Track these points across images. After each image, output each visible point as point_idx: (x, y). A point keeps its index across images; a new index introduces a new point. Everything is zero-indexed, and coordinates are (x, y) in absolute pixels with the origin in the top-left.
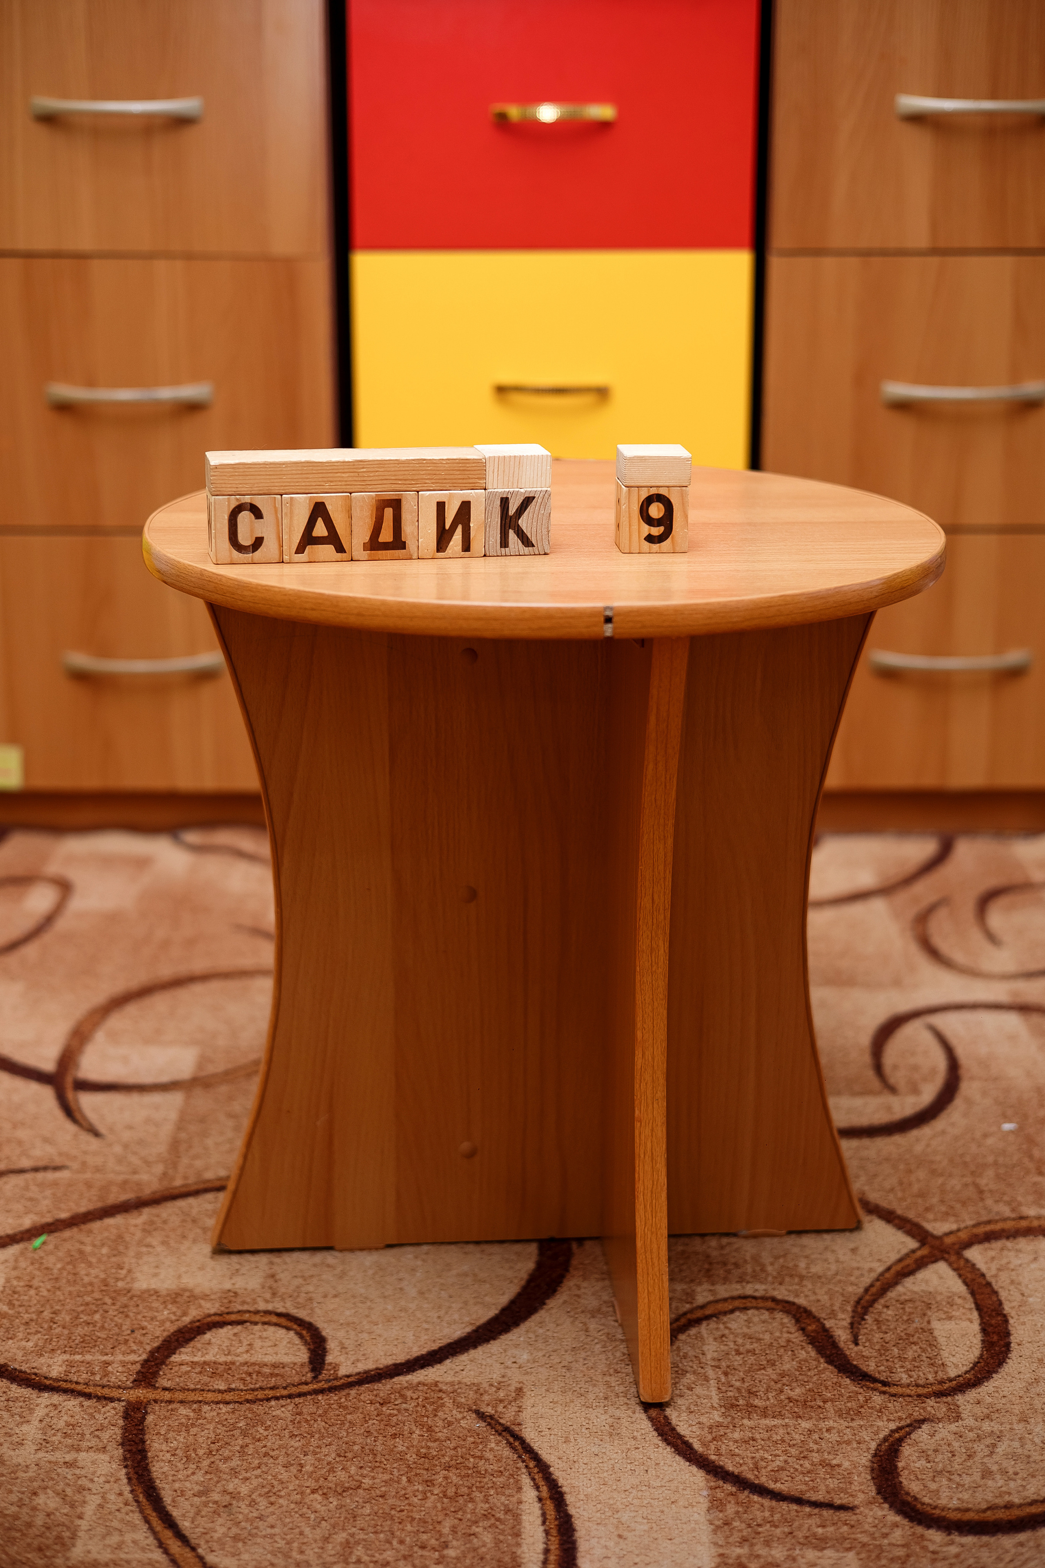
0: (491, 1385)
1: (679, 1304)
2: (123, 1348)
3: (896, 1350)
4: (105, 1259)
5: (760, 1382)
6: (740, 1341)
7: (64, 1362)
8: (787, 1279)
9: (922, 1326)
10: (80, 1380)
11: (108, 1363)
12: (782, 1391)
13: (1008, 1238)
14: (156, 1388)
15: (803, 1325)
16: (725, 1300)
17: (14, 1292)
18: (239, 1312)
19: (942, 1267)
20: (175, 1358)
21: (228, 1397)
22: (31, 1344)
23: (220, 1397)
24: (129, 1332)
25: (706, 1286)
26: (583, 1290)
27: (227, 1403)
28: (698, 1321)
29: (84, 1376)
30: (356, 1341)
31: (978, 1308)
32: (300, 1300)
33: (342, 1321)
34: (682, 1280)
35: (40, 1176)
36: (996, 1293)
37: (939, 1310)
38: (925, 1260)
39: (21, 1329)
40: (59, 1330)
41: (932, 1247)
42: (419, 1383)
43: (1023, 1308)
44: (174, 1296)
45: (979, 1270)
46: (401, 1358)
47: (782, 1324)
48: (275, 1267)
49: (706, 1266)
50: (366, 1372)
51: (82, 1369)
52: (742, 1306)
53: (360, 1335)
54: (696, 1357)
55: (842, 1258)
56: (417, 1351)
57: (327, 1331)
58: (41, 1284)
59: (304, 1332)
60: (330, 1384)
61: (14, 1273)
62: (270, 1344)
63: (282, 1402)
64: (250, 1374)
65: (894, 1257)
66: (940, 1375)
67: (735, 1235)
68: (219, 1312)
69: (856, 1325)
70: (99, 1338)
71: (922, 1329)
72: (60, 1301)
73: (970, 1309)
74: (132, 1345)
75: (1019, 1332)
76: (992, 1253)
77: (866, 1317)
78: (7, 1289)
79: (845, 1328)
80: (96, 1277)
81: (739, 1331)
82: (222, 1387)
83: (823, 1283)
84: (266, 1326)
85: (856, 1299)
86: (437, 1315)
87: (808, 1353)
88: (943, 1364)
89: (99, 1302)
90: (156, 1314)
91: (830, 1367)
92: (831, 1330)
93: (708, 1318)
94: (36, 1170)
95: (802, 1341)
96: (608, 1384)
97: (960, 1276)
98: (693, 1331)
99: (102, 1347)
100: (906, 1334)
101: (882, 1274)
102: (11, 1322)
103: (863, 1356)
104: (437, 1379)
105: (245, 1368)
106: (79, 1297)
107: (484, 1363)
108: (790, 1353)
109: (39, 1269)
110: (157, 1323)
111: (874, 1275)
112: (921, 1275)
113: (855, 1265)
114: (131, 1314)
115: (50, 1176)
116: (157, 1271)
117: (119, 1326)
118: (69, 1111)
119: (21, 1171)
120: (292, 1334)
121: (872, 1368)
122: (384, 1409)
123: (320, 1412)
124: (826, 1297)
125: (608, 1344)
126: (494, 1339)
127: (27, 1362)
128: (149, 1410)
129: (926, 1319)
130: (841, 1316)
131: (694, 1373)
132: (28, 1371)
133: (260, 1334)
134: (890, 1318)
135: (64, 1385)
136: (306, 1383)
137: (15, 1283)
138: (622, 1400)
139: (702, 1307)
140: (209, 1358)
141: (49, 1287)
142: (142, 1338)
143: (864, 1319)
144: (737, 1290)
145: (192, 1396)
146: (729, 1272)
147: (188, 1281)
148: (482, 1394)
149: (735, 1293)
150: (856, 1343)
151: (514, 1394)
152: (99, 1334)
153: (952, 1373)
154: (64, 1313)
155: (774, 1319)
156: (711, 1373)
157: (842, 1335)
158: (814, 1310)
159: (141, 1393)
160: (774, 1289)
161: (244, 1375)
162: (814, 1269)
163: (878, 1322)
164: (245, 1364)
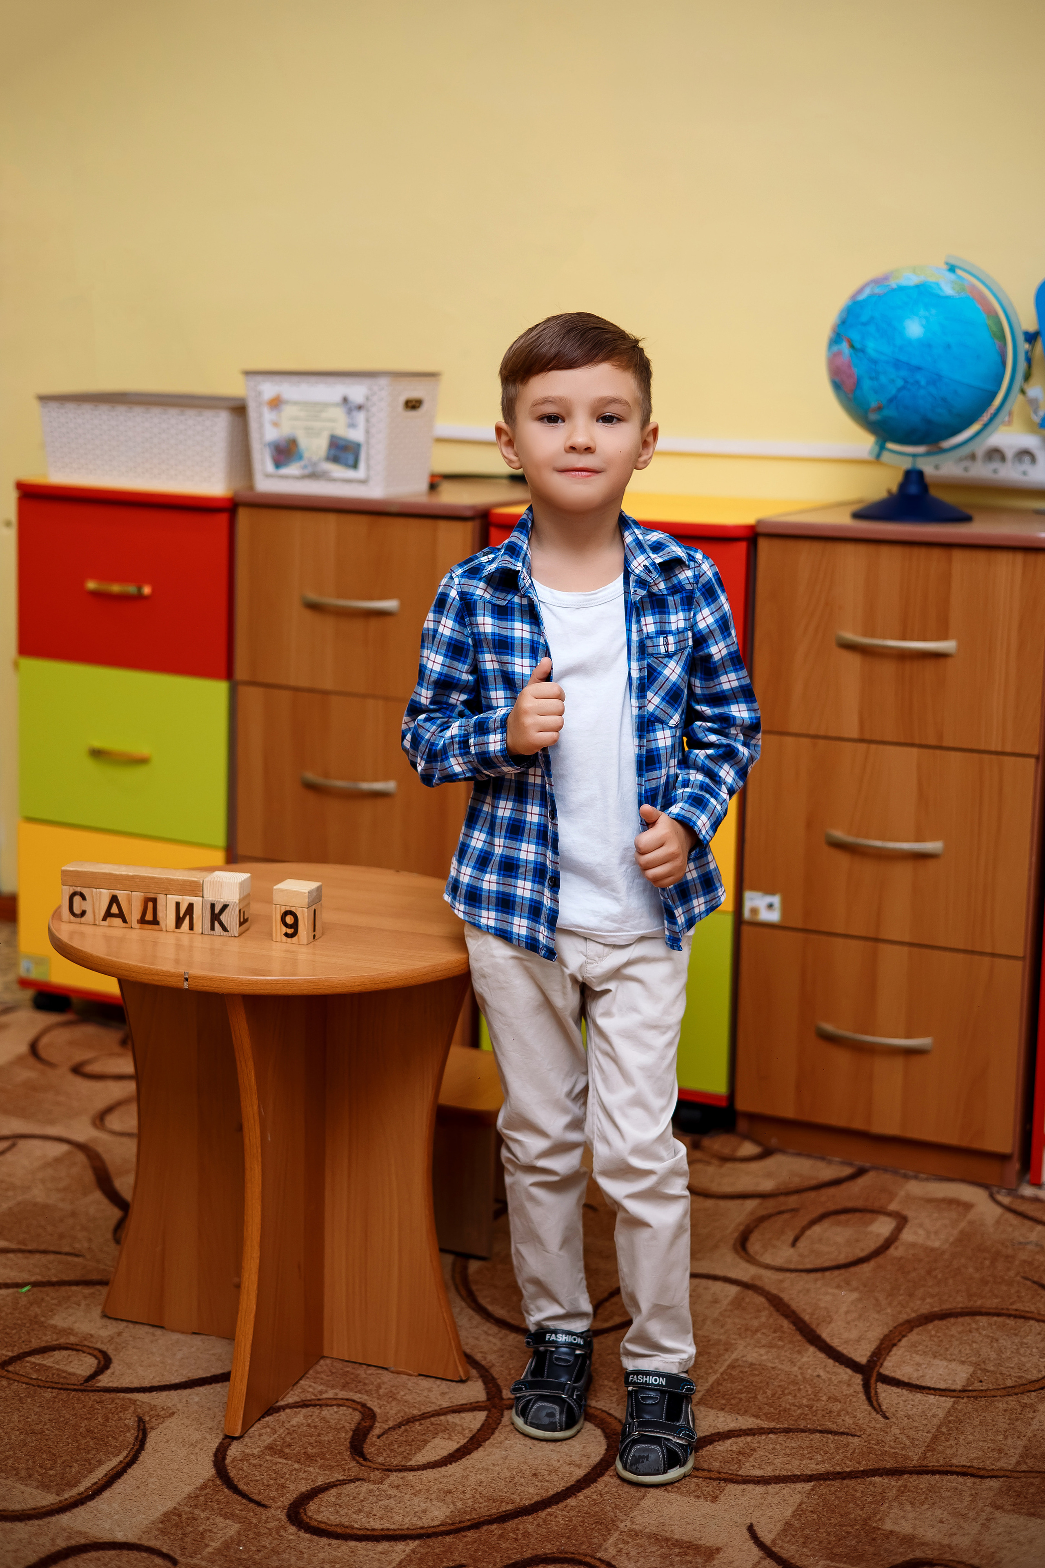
0: (162, 1408)
1: (309, 1396)
2: (10, 1348)
3: (395, 1446)
4: (50, 1304)
5: (301, 1441)
6: (318, 1420)
8: (384, 1398)
12: (305, 1449)
15: (362, 1422)
16: (339, 1399)
18: (85, 1346)
19: (482, 1414)
20: (29, 1359)
21: (32, 1382)
23: (28, 1381)
24: (22, 1341)
25: (337, 1390)
27: (27, 1384)
28: (307, 1406)
30: (123, 1373)
31: (472, 1439)
32: (119, 1347)
33: (126, 1360)
34: (326, 1385)
35: (66, 1257)
36: (493, 1433)
37: (449, 1434)
38: (477, 1408)
41: (491, 1403)
42: (129, 1399)
43: (496, 1444)
44: (63, 1331)
45: (501, 1420)
46: (135, 1386)
47: (352, 1418)
48: (126, 1328)
49: (349, 1381)
50: (110, 1387)
52: (342, 1404)
53: (126, 1369)
54: (283, 1422)
55: (431, 1395)
56: (148, 1384)
57: (115, 1363)
59: (102, 1362)
60: (88, 1388)
62: (80, 1363)
63: (55, 1390)
64: (54, 1375)
65: (462, 1402)
66: (402, 1462)
67: (386, 1369)
68: (74, 1343)
69: (392, 1429)
71: (424, 1440)
73: (468, 1438)
74: (17, 1348)
75: (478, 1455)
77: (403, 1427)
79: (383, 1429)
80: (35, 1313)
81: (324, 1415)
82: (35, 1376)
83: (402, 1405)
84: (88, 1355)
85: (410, 1417)
87: (346, 1434)
88: (412, 1457)
89: (23, 1325)
90: (43, 1336)
91: (348, 1445)
92: (374, 1427)
93: (315, 1406)
94: (67, 1254)
95: (351, 1429)
96: (220, 1422)
97: (486, 1420)
98: (299, 1409)
100: (413, 1440)
101: (442, 1409)
103: (373, 1444)
105: (55, 1371)
106: (17, 1320)
108: (335, 1433)
109: (13, 1302)
110: (39, 1340)
111: (437, 1408)
112: (463, 1415)
113: (434, 1400)
114: (32, 1334)
115: (71, 1259)
116: (68, 1317)
117: (20, 1338)
118: (117, 1228)
119: (60, 1253)
120: (96, 1362)
121: (370, 1451)
122: (96, 1405)
123: (66, 1399)
124: (394, 1412)
126: (191, 1388)
129: (435, 1436)
130: (390, 1423)
131: (273, 1428)
133: (81, 1358)
134: (417, 1431)
136: (76, 1385)
138: (217, 1431)
139: (319, 1400)
140: (45, 1362)
142: (23, 1346)
143: (400, 1427)
144: (350, 1395)
145: (16, 1377)
146: (357, 1387)
147: (76, 1326)
148: (151, 1411)
149: (347, 1397)
150: (378, 1437)
151: (168, 1415)
153: (410, 1463)
155: (351, 1414)
156: (281, 1431)
157: (376, 1432)
158: (379, 1416)
160: (370, 1400)
161: (50, 1374)
162: (408, 1397)
163: (406, 1430)
164: (58, 1369)
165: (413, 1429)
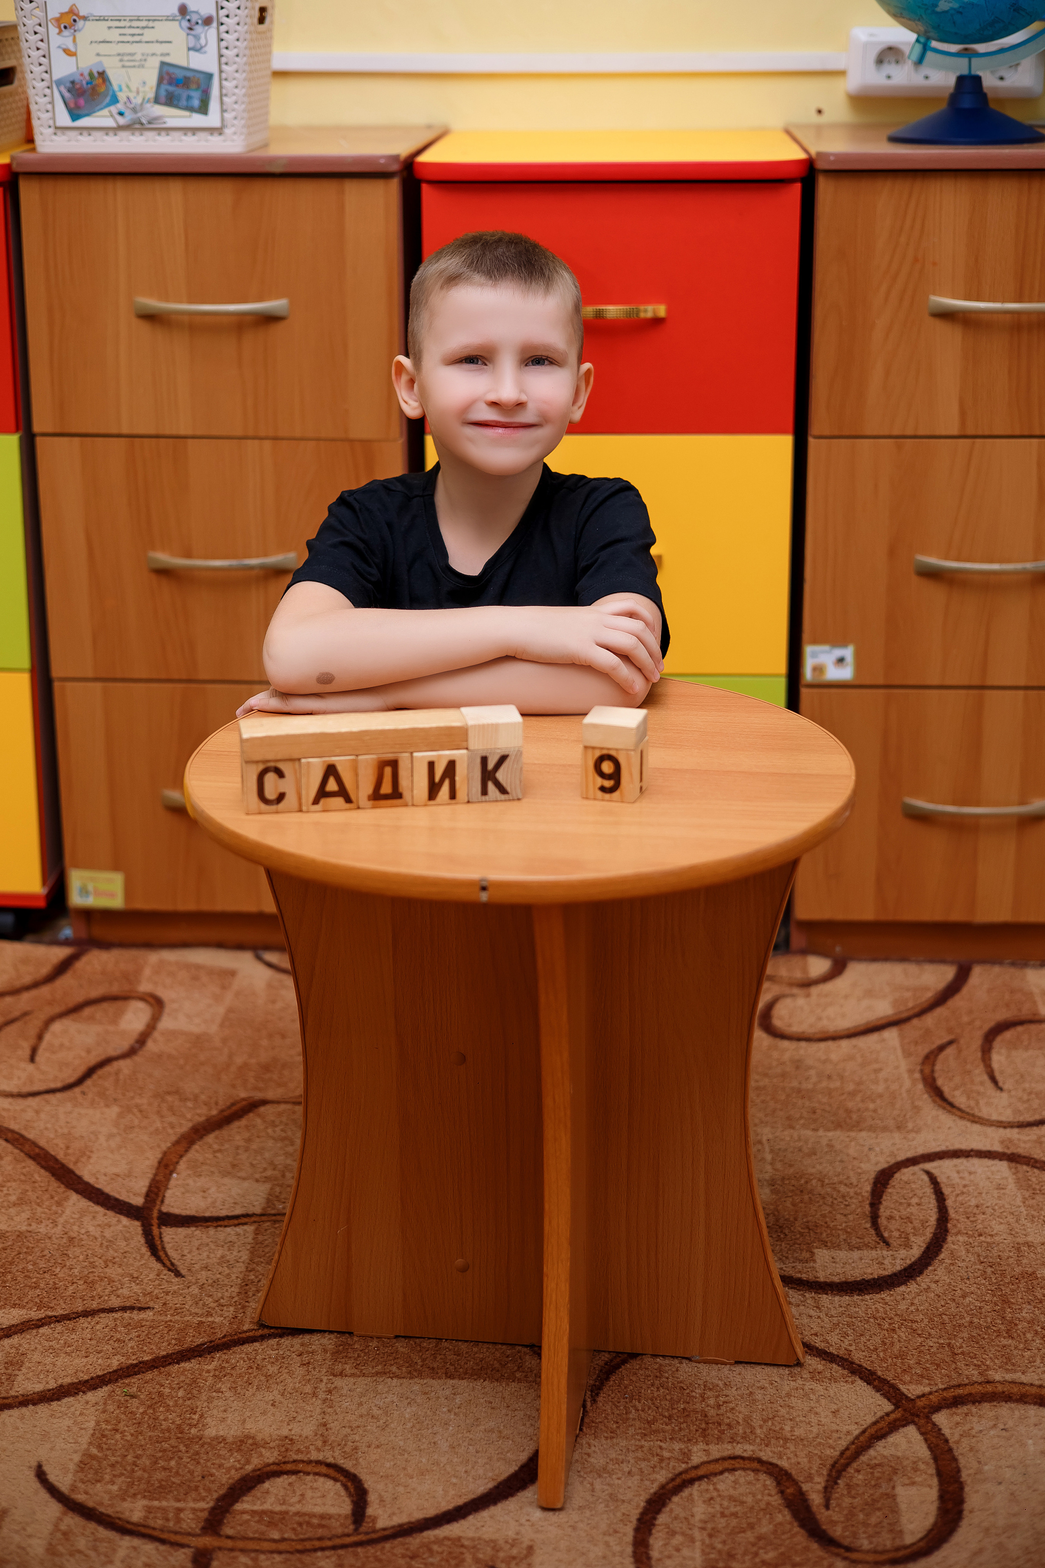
0: (506, 1542)
1: (677, 1464)
2: (194, 1494)
3: (861, 1516)
4: (181, 1401)
5: (739, 1544)
6: (725, 1503)
7: (144, 1506)
8: (773, 1441)
9: (888, 1491)
10: (156, 1526)
11: (180, 1510)
12: (756, 1554)
13: (974, 1403)
14: (219, 1535)
15: (783, 1488)
16: (716, 1461)
17: (103, 1436)
18: (294, 1461)
19: (911, 1431)
20: (238, 1507)
21: (283, 1546)
22: (115, 1488)
23: (274, 1546)
24: (200, 1478)
25: (702, 1446)
26: (593, 1448)
27: (280, 1552)
28: (691, 1482)
29: (160, 1522)
30: (394, 1494)
31: (939, 1474)
32: (347, 1449)
33: (381, 1474)
34: (680, 1440)
35: (127, 1315)
36: (955, 1459)
37: (903, 1476)
38: (898, 1423)
39: (108, 1471)
40: (139, 1473)
41: (905, 1410)
42: (446, 1538)
43: (978, 1476)
44: (239, 1443)
45: (943, 1435)
46: (431, 1512)
47: (765, 1486)
48: (327, 1417)
49: (703, 1426)
50: (401, 1526)
51: (159, 1515)
52: (730, 1467)
53: (397, 1488)
54: (686, 1518)
55: (824, 1421)
56: (446, 1505)
57: (369, 1482)
58: (126, 1429)
59: (349, 1484)
60: (368, 1537)
61: (104, 1416)
62: (319, 1494)
63: (327, 1553)
64: (300, 1524)
65: (870, 1419)
66: (898, 1542)
68: (277, 1461)
69: (829, 1490)
70: (174, 1483)
71: (887, 1494)
72: (142, 1446)
73: (932, 1475)
74: (202, 1491)
75: (973, 1500)
76: (957, 1419)
77: (839, 1481)
78: (97, 1432)
79: (818, 1492)
80: (173, 1423)
81: (726, 1493)
82: (276, 1535)
83: (804, 1445)
84: (317, 1477)
85: (832, 1463)
86: (464, 1470)
87: (784, 1516)
88: (901, 1532)
89: (175, 1449)
90: (223, 1461)
91: (802, 1531)
92: (807, 1494)
93: (700, 1478)
94: (124, 1309)
95: (780, 1504)
96: (607, 1544)
97: (926, 1440)
98: (686, 1493)
99: (175, 1493)
100: (873, 1500)
101: (857, 1438)
102: (100, 1462)
103: (832, 1521)
104: (461, 1534)
105: (297, 1518)
106: (157, 1442)
107: (502, 1520)
108: (768, 1516)
109: (124, 1413)
110: (224, 1471)
111: (850, 1438)
112: (891, 1439)
113: (834, 1427)
114: (202, 1461)
115: (136, 1316)
116: (225, 1415)
117: (191, 1472)
118: (155, 1248)
119: (112, 1310)
120: (338, 1485)
121: (838, 1533)
122: (413, 1563)
123: (359, 1564)
124: (805, 1460)
125: (610, 1504)
126: (512, 1495)
127: (112, 1506)
128: (214, 1556)
129: (892, 1484)
130: (817, 1479)
131: (683, 1534)
132: (112, 1514)
133: (311, 1484)
134: (860, 1482)
135: (142, 1530)
136: (348, 1535)
137: (104, 1426)
138: (617, 1559)
139: (696, 1467)
140: (267, 1506)
141: (132, 1431)
142: (211, 1485)
143: (836, 1483)
144: (728, 1450)
145: (251, 1545)
146: (722, 1432)
147: (251, 1427)
148: (498, 1551)
149: (726, 1454)
150: (827, 1506)
151: (525, 1552)
152: (173, 1479)
153: (909, 1540)
154: (144, 1458)
155: (758, 1480)
156: (697, 1534)
157: (816, 1499)
158: (793, 1472)
159: (207, 1541)
160: (761, 1450)
161: (295, 1526)
163: (848, 1486)
164: (297, 1514)
165: (855, 1481)
